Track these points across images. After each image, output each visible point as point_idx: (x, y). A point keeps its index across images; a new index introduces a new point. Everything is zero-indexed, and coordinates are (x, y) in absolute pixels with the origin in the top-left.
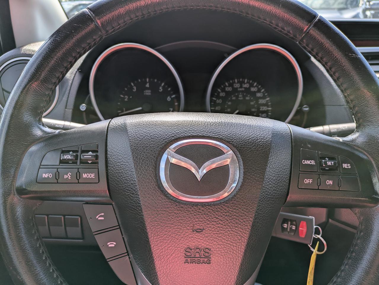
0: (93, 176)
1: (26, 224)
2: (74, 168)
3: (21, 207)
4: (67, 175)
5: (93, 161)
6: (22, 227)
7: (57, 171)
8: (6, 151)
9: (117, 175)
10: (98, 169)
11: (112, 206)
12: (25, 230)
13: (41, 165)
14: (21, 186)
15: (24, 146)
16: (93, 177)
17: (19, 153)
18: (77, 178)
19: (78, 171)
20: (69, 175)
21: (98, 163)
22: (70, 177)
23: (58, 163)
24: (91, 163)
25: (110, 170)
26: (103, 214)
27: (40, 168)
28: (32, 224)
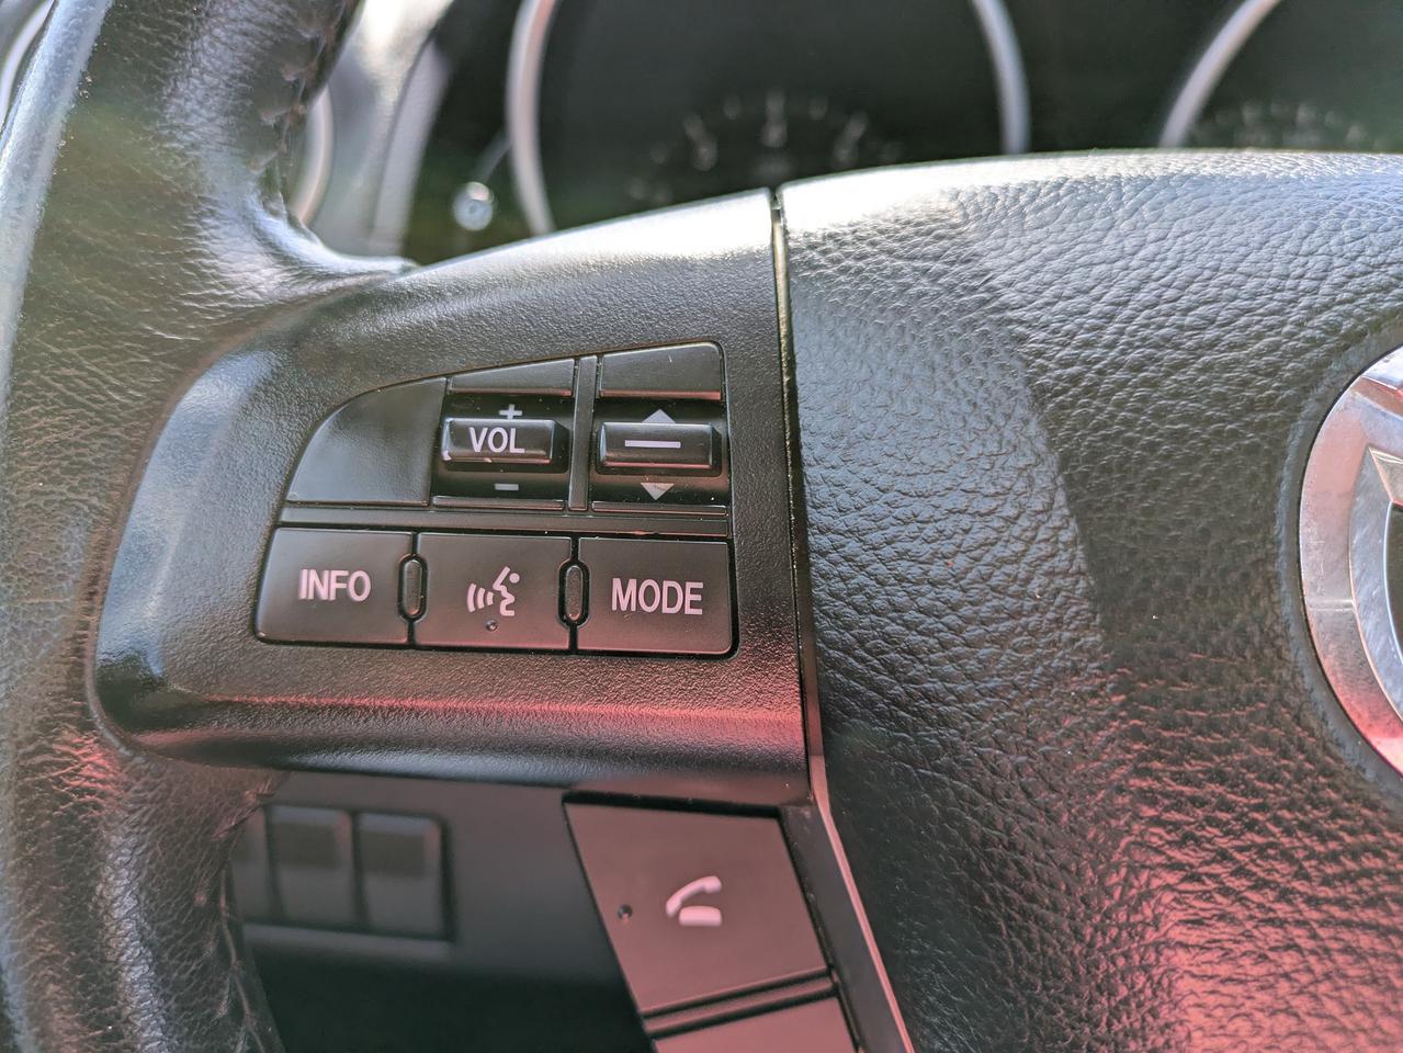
0: (688, 597)
1: (172, 956)
2: (541, 533)
3: (135, 816)
4: (489, 588)
5: (688, 482)
6: (135, 974)
7: (413, 554)
8: (29, 382)
9: (901, 599)
10: (730, 543)
11: (772, 826)
12: (166, 997)
13: (283, 502)
14: (133, 661)
15: (162, 358)
16: (689, 611)
17: (123, 406)
18: (562, 611)
19: (574, 560)
20: (503, 590)
21: (727, 501)
22: (510, 599)
23: (416, 489)
24: (667, 498)
25: (834, 556)
26: (711, 884)
27: (277, 524)
28: (210, 949)
